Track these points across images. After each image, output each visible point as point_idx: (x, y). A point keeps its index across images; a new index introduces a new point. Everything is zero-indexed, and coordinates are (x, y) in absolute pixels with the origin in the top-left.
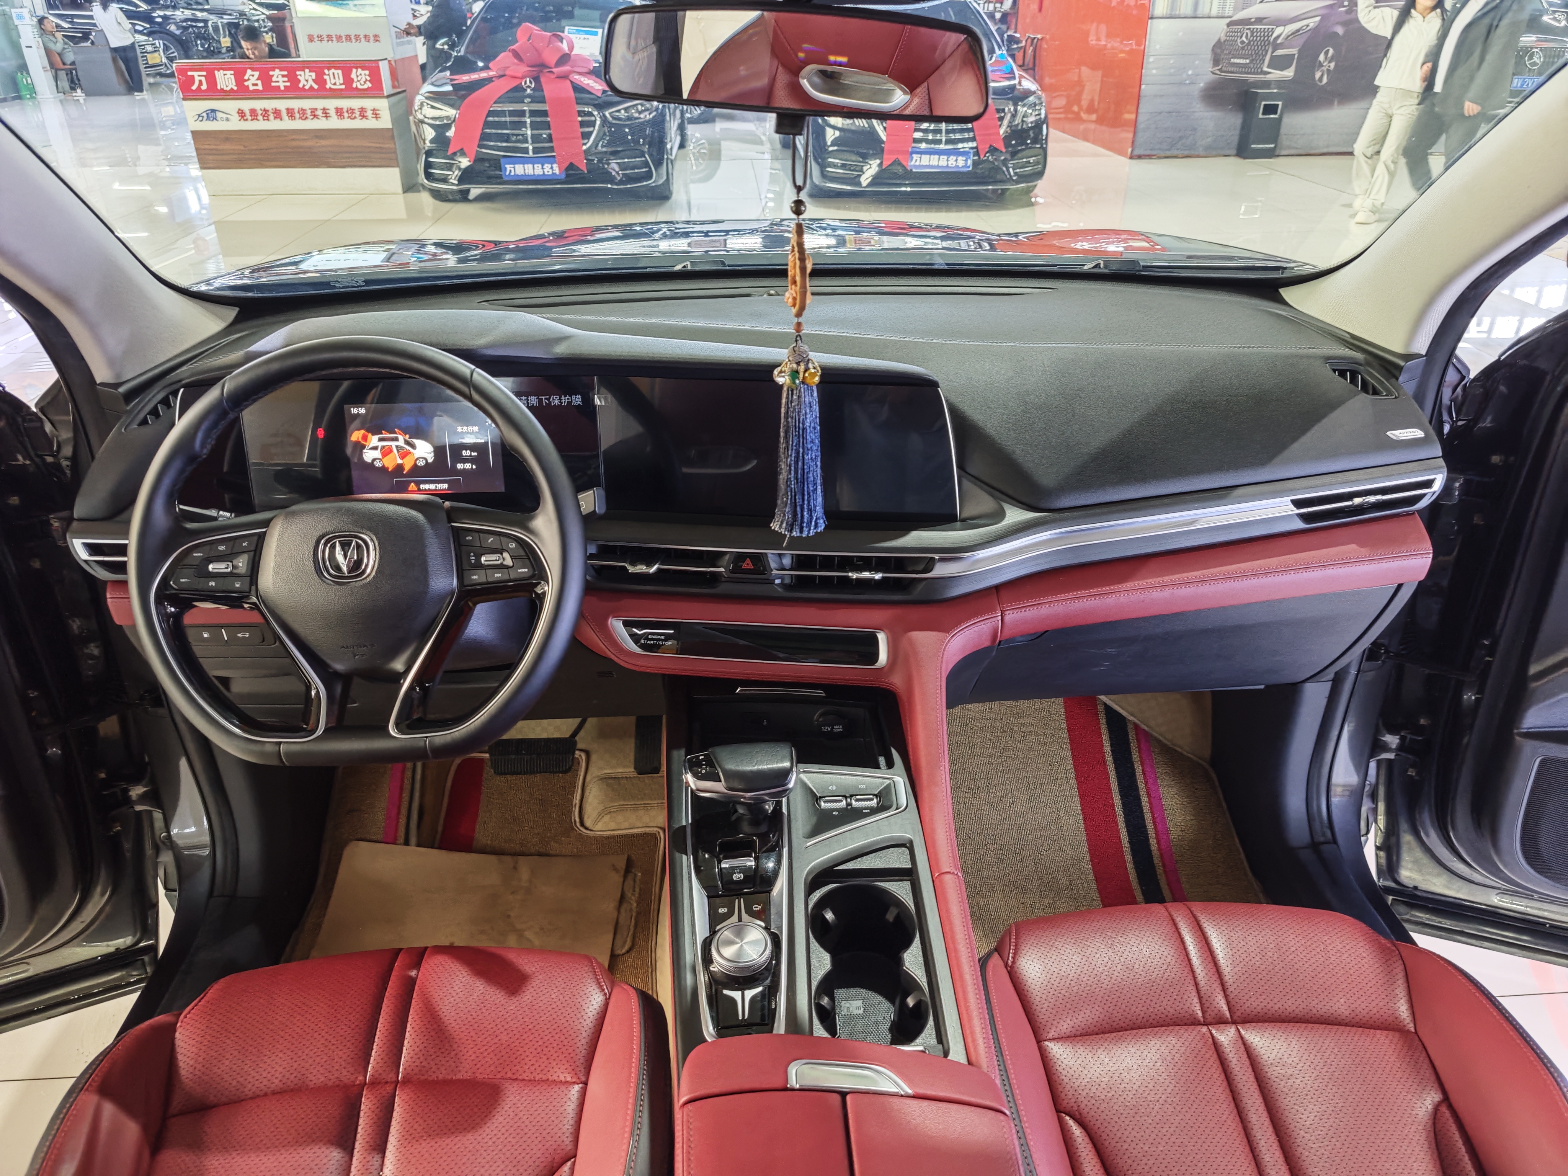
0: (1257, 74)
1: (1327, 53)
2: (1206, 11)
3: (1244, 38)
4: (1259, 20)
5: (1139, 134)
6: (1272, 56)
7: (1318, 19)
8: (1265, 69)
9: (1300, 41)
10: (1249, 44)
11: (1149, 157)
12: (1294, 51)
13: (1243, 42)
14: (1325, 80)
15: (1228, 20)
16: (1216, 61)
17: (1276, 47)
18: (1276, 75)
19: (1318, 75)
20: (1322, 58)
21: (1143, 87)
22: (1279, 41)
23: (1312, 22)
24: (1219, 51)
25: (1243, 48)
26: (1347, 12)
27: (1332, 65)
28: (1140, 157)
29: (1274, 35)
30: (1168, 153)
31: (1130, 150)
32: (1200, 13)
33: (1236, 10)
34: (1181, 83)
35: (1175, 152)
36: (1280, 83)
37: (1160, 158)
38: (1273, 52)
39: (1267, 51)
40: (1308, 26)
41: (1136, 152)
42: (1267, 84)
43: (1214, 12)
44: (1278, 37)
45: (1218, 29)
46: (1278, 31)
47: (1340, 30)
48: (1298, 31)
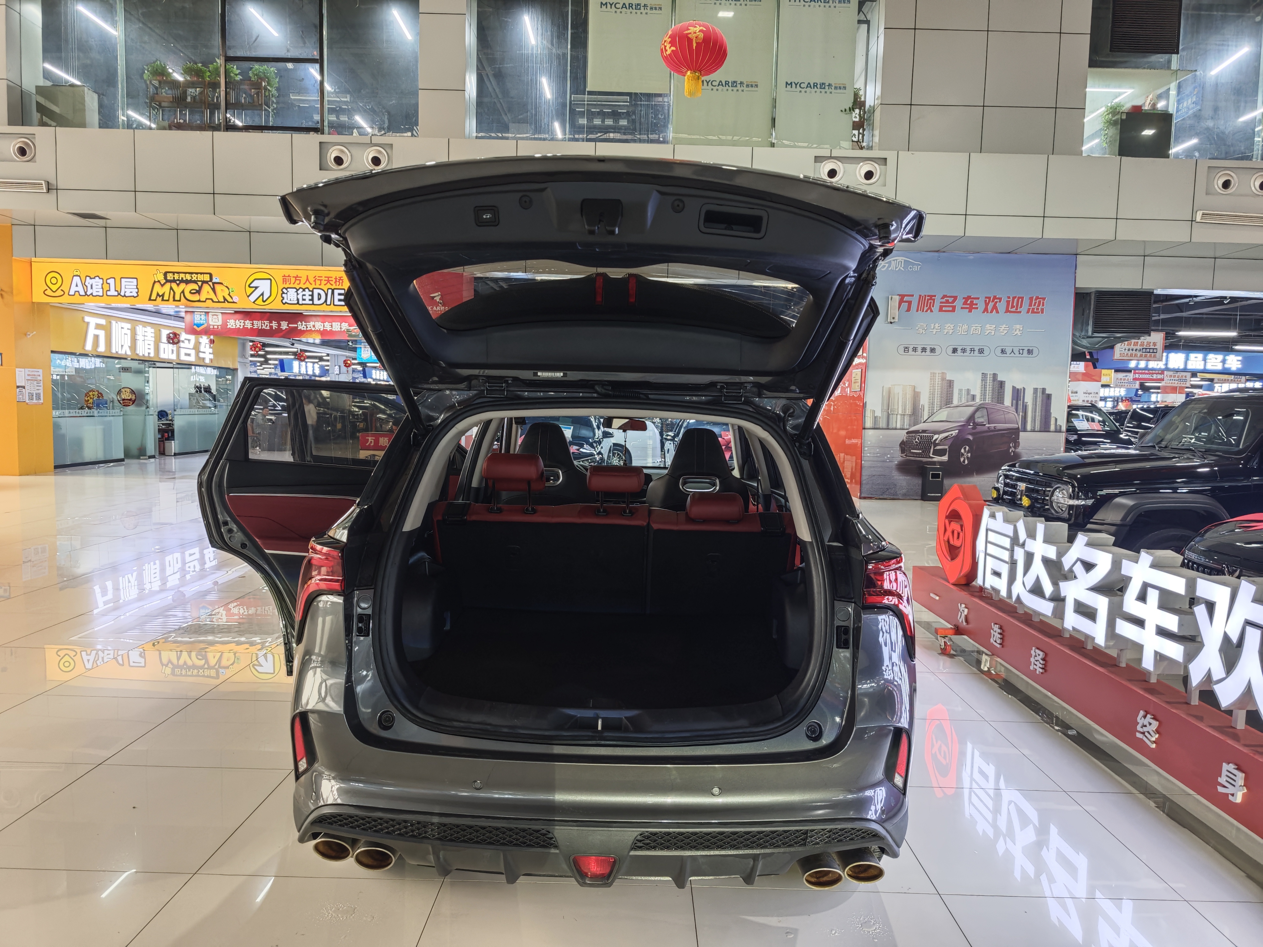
0: (927, 458)
1: (965, 449)
2: (894, 426)
3: (917, 440)
4: (924, 431)
5: (863, 486)
6: (934, 449)
7: (957, 431)
8: (931, 456)
9: (949, 442)
10: (920, 442)
11: (871, 498)
12: (947, 447)
13: (916, 442)
14: (966, 462)
15: (907, 431)
16: (903, 451)
17: (936, 445)
18: (937, 459)
19: (962, 459)
20: (963, 451)
21: (863, 462)
22: (937, 442)
23: (954, 433)
24: (903, 446)
25: (917, 445)
26: (972, 428)
27: (969, 455)
28: (865, 498)
29: (934, 439)
30: (881, 497)
31: (859, 494)
32: (890, 427)
33: (910, 426)
34: (884, 461)
35: (885, 497)
36: (941, 463)
37: (876, 499)
38: (934, 447)
39: (931, 447)
40: (952, 435)
41: (863, 495)
42: (934, 463)
43: (899, 426)
44: (936, 440)
45: (902, 435)
46: (936, 437)
47: (971, 438)
48: (947, 437)
